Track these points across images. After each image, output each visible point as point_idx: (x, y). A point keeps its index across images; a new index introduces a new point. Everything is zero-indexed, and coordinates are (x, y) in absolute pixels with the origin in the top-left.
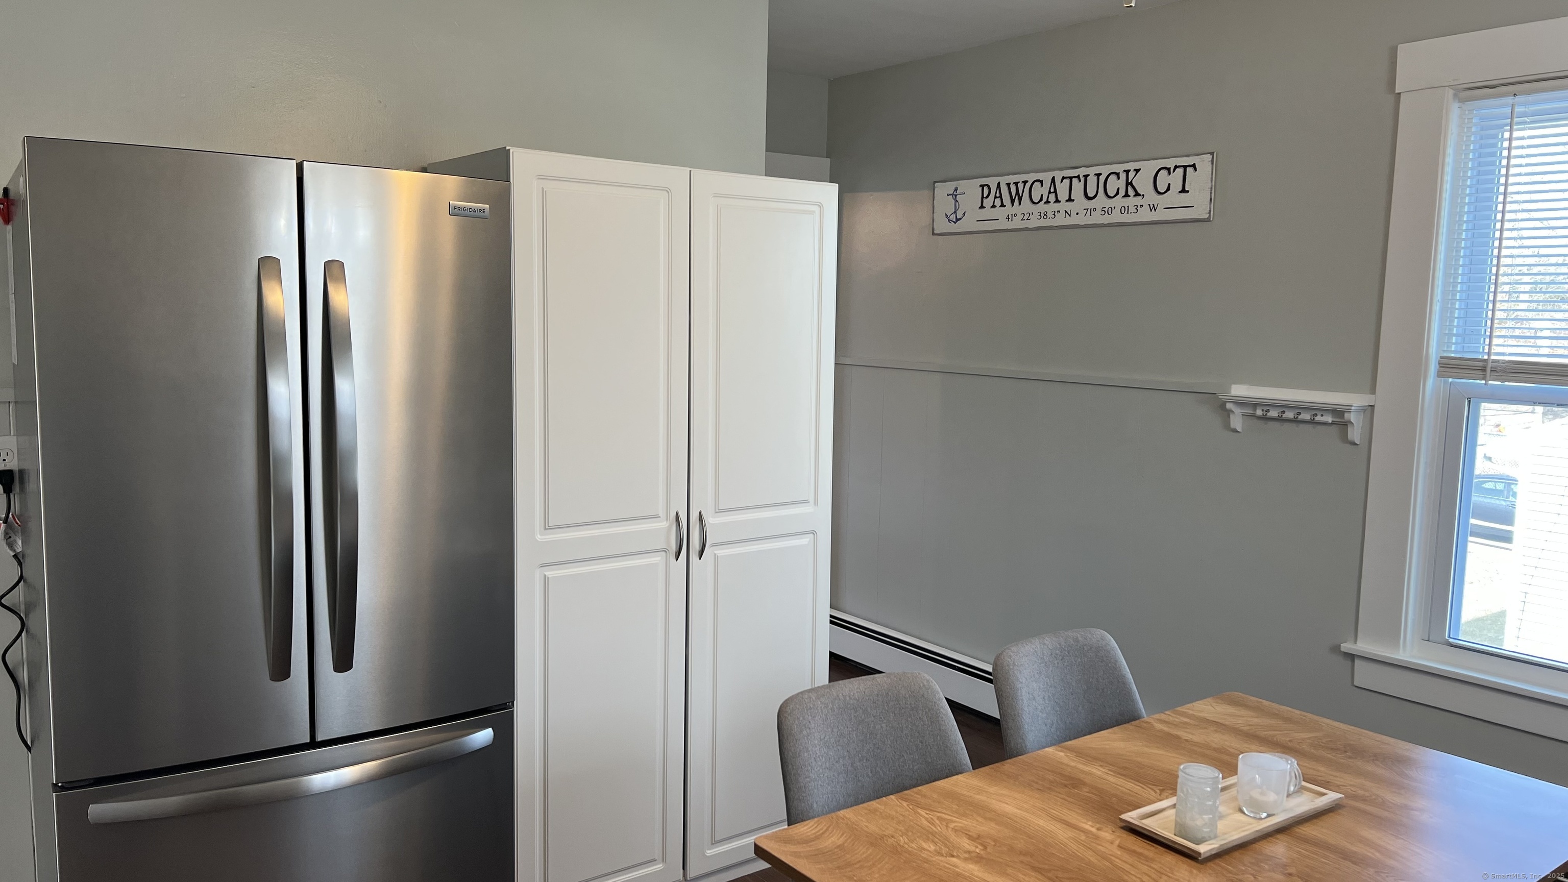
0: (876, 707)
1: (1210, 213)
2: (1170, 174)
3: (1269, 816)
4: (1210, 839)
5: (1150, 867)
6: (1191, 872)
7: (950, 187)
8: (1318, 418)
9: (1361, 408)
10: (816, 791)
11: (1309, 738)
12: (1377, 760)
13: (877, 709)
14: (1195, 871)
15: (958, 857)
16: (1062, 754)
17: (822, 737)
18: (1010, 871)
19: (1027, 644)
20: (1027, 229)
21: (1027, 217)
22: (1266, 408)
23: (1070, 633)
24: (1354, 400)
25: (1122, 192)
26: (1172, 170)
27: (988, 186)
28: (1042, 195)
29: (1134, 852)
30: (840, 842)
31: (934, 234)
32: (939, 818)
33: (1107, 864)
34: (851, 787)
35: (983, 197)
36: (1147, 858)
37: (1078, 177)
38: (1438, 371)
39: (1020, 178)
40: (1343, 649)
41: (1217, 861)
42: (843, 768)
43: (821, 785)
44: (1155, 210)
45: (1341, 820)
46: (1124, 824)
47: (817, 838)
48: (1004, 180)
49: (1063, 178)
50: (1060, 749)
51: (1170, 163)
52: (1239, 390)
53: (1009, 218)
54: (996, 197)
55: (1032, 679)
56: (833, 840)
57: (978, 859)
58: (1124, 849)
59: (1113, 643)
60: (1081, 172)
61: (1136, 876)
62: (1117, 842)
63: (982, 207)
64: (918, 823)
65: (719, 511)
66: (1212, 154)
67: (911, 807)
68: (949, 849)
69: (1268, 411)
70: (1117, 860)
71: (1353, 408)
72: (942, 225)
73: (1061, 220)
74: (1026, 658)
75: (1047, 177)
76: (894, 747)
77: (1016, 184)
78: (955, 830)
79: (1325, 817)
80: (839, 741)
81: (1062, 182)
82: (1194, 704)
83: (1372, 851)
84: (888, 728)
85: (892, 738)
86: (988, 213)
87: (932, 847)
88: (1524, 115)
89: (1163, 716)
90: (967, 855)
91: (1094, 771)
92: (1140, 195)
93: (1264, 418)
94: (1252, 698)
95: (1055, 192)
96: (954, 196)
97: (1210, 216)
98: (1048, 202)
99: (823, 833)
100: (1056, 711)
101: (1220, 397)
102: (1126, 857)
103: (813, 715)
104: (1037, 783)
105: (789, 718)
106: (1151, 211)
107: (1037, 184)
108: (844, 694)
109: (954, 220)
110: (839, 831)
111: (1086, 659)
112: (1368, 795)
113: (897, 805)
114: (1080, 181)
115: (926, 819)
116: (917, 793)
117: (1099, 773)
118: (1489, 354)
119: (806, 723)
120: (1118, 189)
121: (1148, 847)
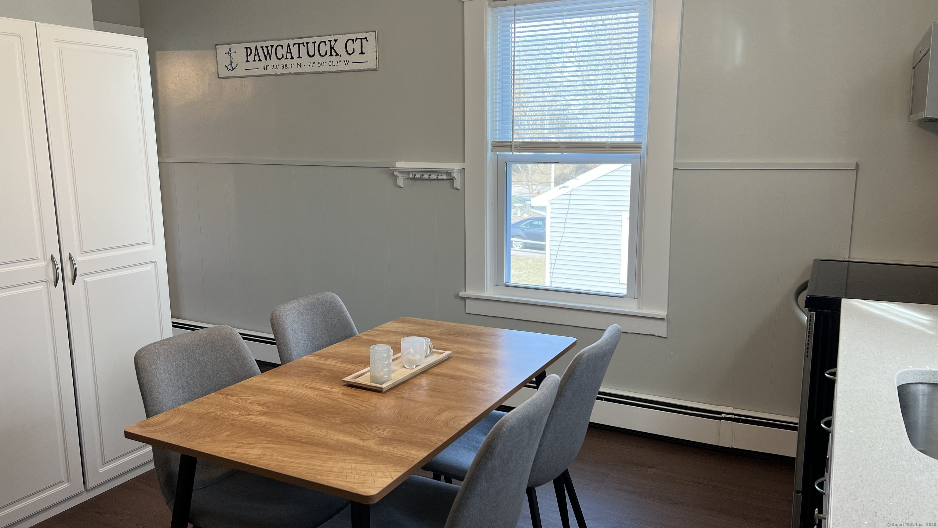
0: (199, 348)
1: (377, 66)
2: (353, 43)
3: (416, 366)
4: (388, 381)
5: (358, 400)
6: (379, 398)
7: (226, 48)
8: (440, 177)
9: (458, 170)
10: (164, 399)
11: (438, 331)
12: (469, 336)
13: (200, 349)
14: (380, 397)
15: (252, 415)
16: (312, 358)
17: (166, 368)
18: (282, 415)
19: (290, 304)
20: (276, 75)
21: (275, 67)
22: (414, 174)
23: (314, 296)
24: (455, 166)
25: (329, 53)
26: (354, 41)
27: (250, 48)
28: (283, 54)
29: (350, 395)
30: (181, 420)
31: (219, 78)
32: (241, 399)
33: (335, 402)
34: (187, 395)
35: (247, 55)
36: (356, 396)
37: (303, 43)
38: (492, 149)
39: (269, 44)
40: (459, 295)
41: (391, 391)
42: (181, 385)
43: (167, 396)
44: (348, 64)
45: (452, 363)
46: (345, 383)
47: (166, 421)
48: (259, 45)
49: (294, 44)
50: (311, 356)
51: (354, 37)
52: (400, 165)
53: (264, 68)
54: (255, 55)
55: (294, 323)
56: (177, 419)
57: (264, 414)
58: (345, 394)
59: (339, 299)
60: (305, 40)
61: (350, 405)
62: (341, 392)
63: (247, 61)
64: (229, 403)
65: (84, 253)
66: (375, 32)
67: (224, 397)
68: (247, 412)
69: (415, 175)
70: (341, 400)
71: (455, 170)
72: (224, 72)
73: (295, 69)
74: (290, 311)
75: (285, 43)
76: (213, 370)
77: (267, 47)
78: (251, 403)
79: (444, 364)
80: (177, 370)
81: (294, 46)
82: (383, 325)
83: (464, 373)
84: (208, 359)
85: (211, 365)
86: (251, 64)
87: (238, 413)
88: (520, 15)
89: (367, 333)
90: (257, 413)
91: (330, 363)
92: (338, 55)
93: (414, 179)
94: (412, 318)
95: (291, 52)
96: (229, 53)
97: (377, 67)
98: (287, 58)
99: (169, 418)
100: (310, 339)
101: (391, 169)
102: (346, 398)
103: (158, 356)
104: (298, 373)
105: (142, 359)
106: (345, 64)
107: (279, 47)
108: (178, 342)
109: (231, 69)
110: (179, 416)
111: (324, 309)
112: (463, 351)
113: (216, 397)
114: (304, 46)
115: (234, 401)
116: (228, 390)
117: (333, 363)
118: (513, 139)
119: (154, 361)
120: (326, 51)
121: (357, 391)
